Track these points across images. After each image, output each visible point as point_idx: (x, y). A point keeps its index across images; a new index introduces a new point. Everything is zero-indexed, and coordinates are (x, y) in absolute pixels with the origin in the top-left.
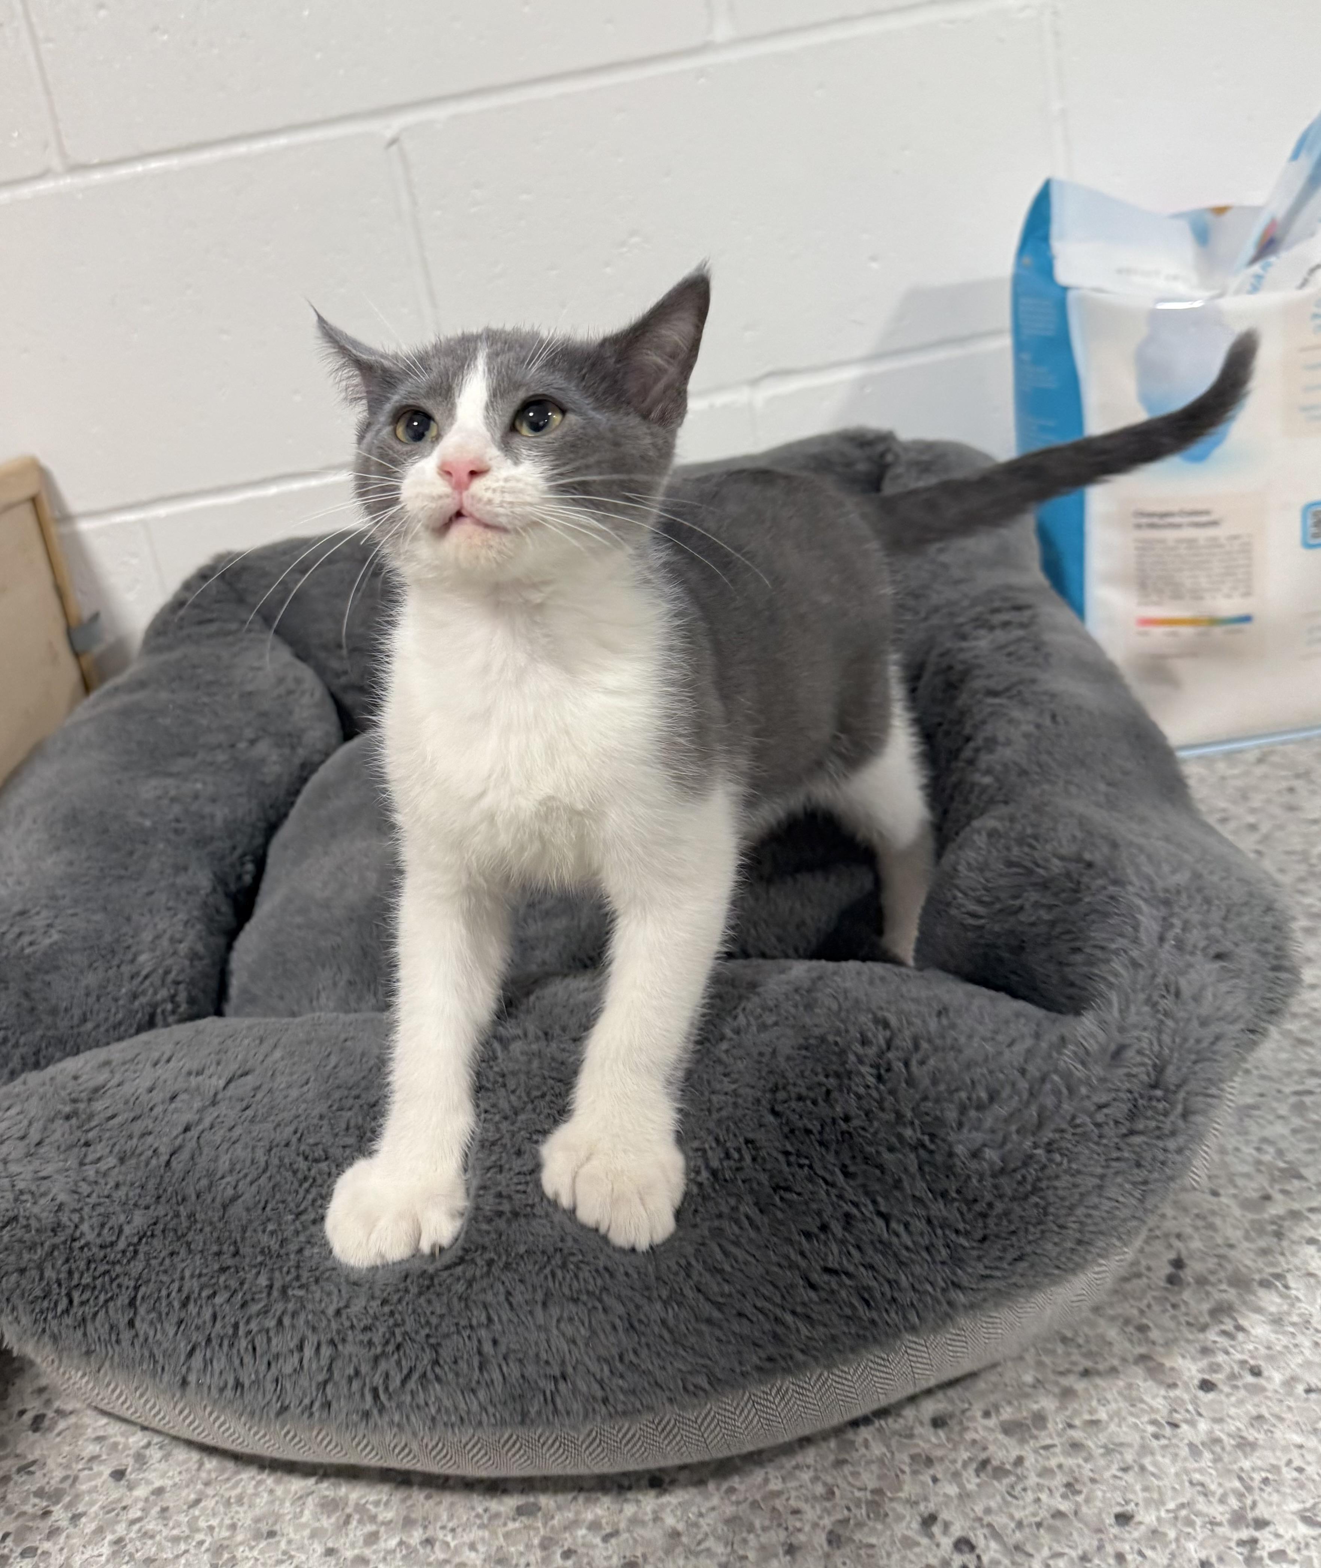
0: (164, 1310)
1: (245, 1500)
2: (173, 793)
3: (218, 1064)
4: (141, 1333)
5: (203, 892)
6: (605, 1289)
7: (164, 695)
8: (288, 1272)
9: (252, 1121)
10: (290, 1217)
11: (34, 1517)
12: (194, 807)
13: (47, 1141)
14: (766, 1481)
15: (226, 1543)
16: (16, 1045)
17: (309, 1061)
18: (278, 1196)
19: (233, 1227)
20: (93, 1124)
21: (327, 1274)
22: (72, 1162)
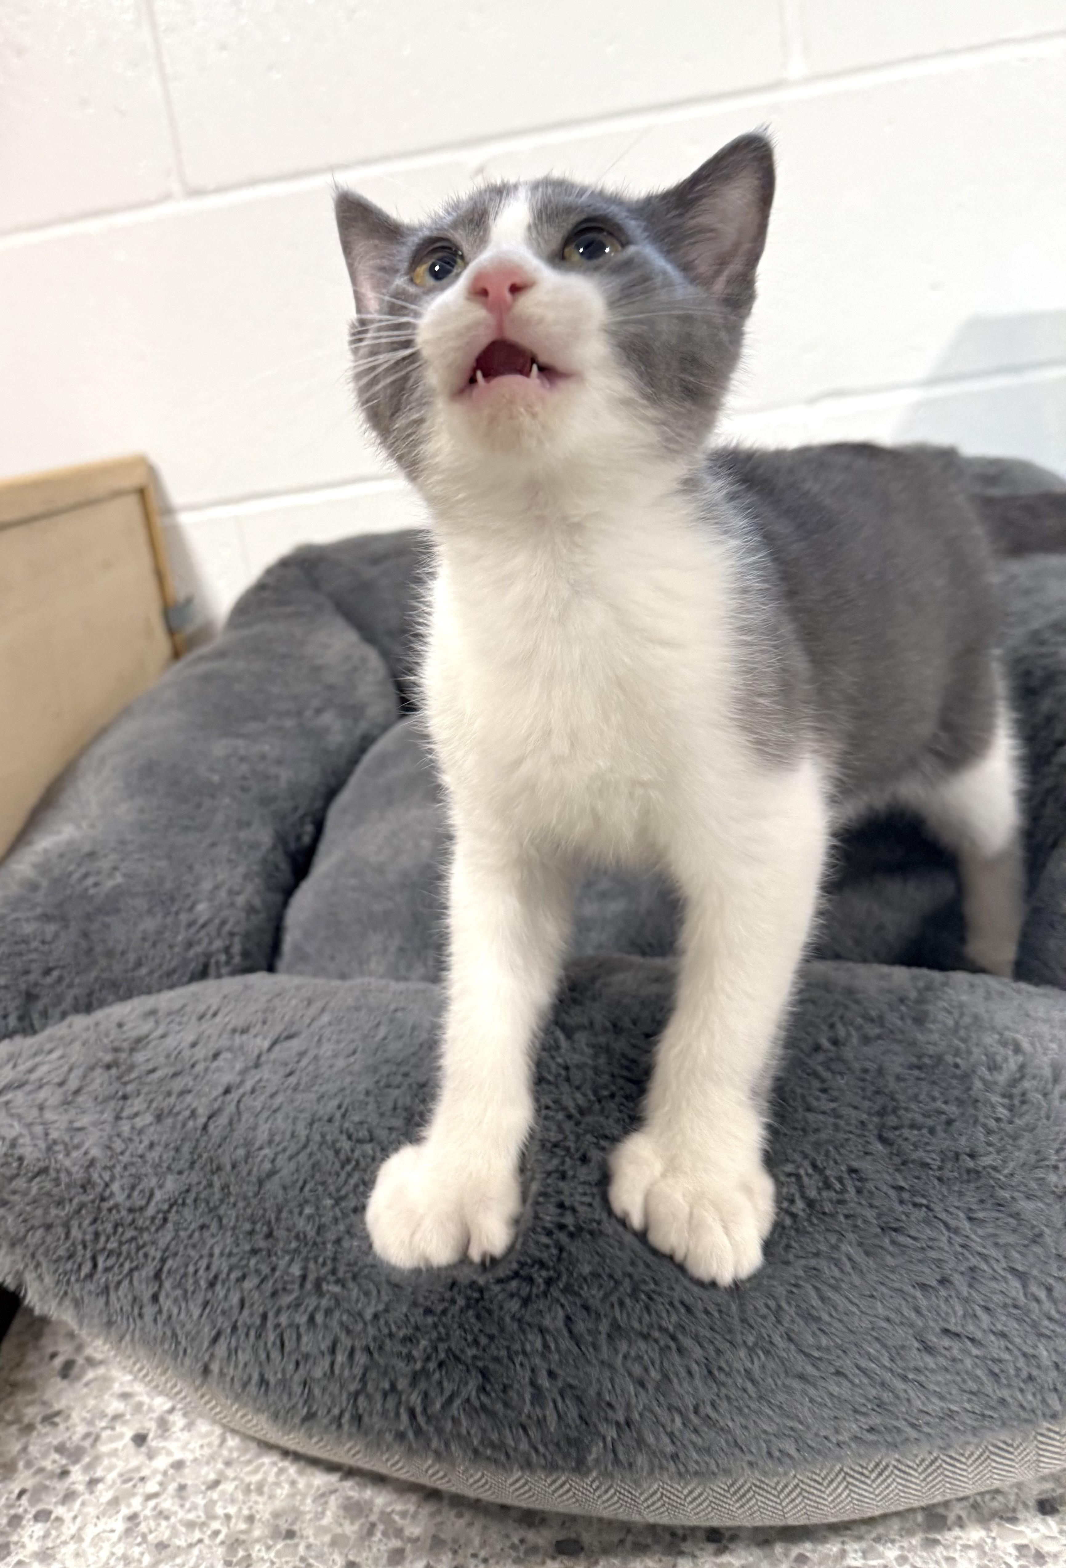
0: (190, 1289)
1: (266, 1489)
2: (242, 752)
3: (264, 1022)
4: (165, 1309)
5: (264, 849)
6: (681, 1327)
7: (241, 665)
8: (324, 1264)
9: (295, 1089)
10: (329, 1202)
11: (52, 1475)
12: (261, 767)
13: (84, 1091)
14: (843, 1553)
15: (243, 1537)
16: (70, 986)
17: (357, 1029)
18: (318, 1176)
19: (267, 1205)
20: (133, 1075)
21: (366, 1271)
22: (108, 1116)
